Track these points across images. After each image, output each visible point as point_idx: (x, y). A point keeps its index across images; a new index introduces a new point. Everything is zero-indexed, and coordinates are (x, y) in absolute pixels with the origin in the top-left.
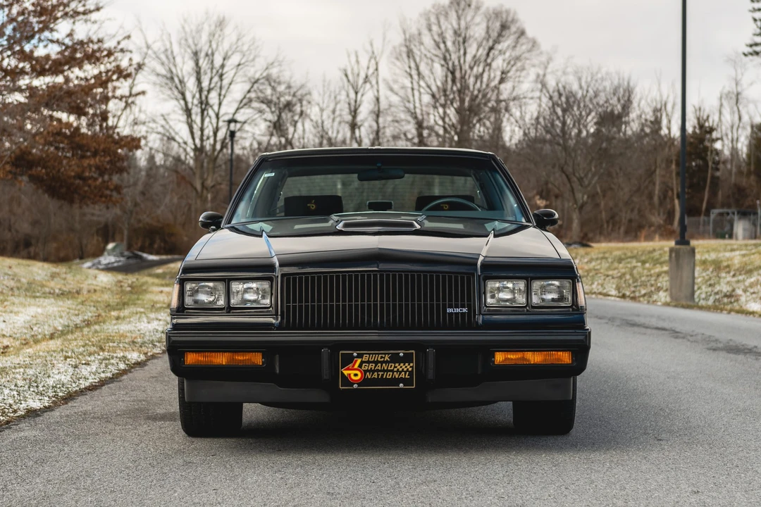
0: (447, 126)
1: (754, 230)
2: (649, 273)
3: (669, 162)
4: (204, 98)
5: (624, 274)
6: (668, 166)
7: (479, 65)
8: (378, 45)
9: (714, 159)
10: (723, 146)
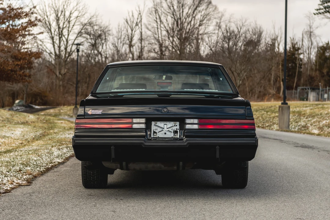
0: (174, 46)
1: (318, 97)
2: (270, 117)
3: (278, 64)
4: (60, 31)
5: (259, 117)
6: (278, 66)
7: (189, 18)
8: (142, 8)
9: (299, 63)
10: (304, 57)
